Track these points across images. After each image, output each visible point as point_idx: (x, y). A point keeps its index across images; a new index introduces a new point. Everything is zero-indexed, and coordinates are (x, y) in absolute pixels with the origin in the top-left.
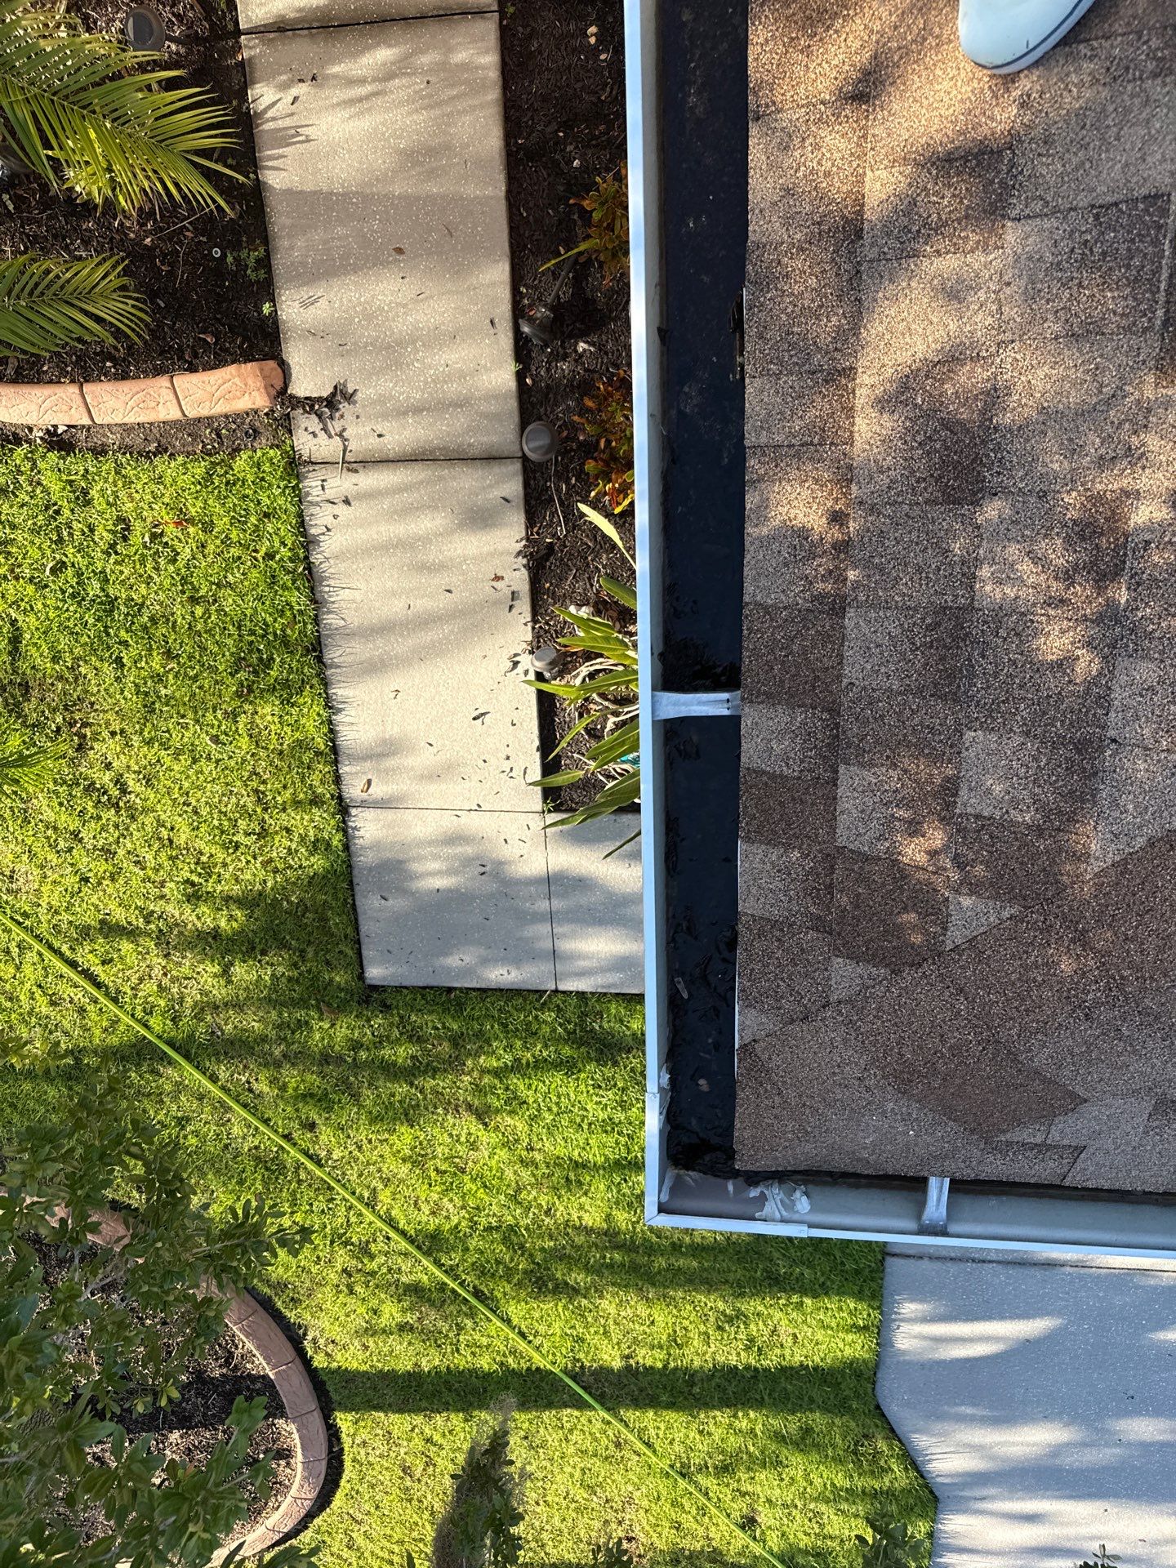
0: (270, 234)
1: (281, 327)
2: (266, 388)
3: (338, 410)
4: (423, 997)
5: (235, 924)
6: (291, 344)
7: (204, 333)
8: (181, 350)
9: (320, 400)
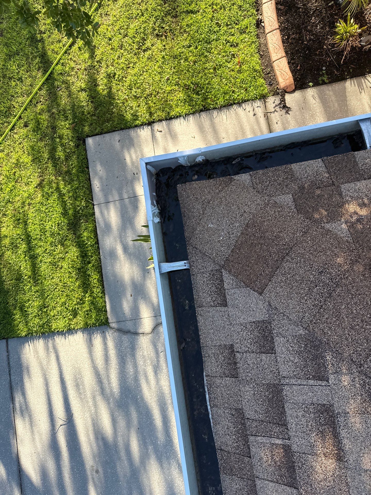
0: (332, 84)
1: (305, 90)
2: (287, 86)
3: (283, 109)
4: (84, 159)
5: (101, 91)
6: (301, 93)
7: (300, 66)
8: (294, 59)
9: (285, 103)
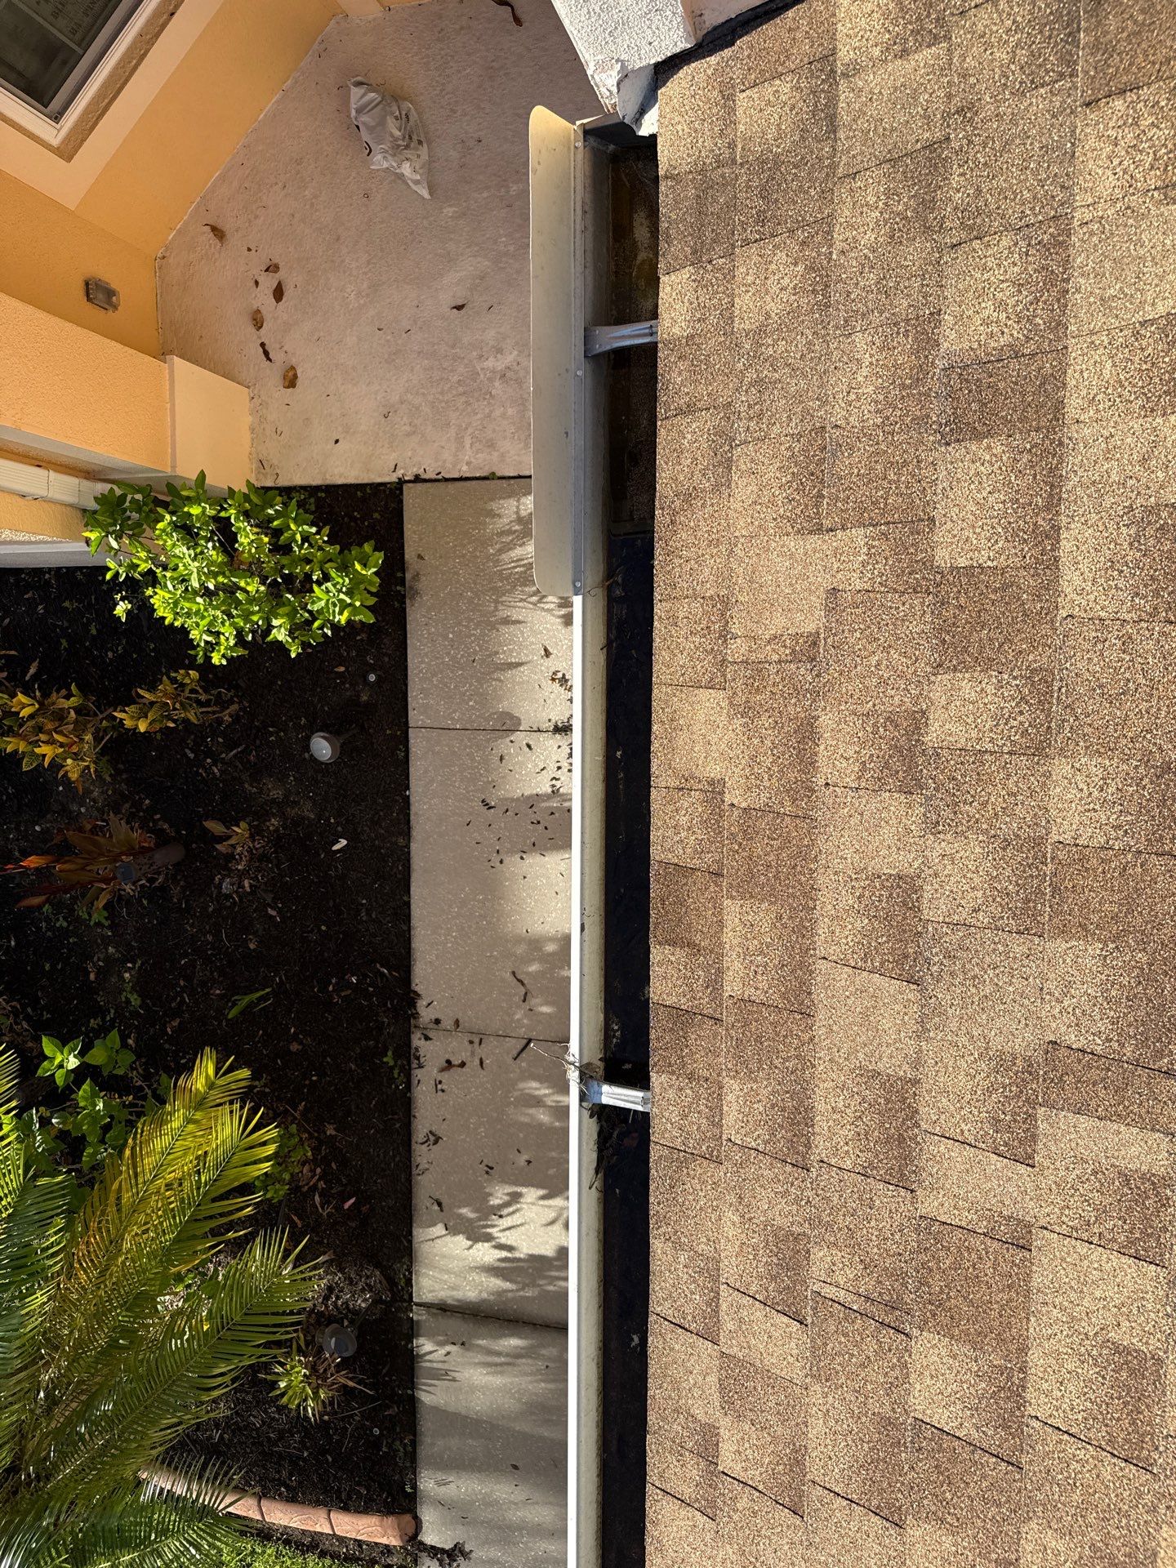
0: (418, 1432)
3: (455, 1561)
6: (424, 1507)
7: (359, 1485)
